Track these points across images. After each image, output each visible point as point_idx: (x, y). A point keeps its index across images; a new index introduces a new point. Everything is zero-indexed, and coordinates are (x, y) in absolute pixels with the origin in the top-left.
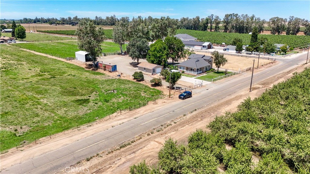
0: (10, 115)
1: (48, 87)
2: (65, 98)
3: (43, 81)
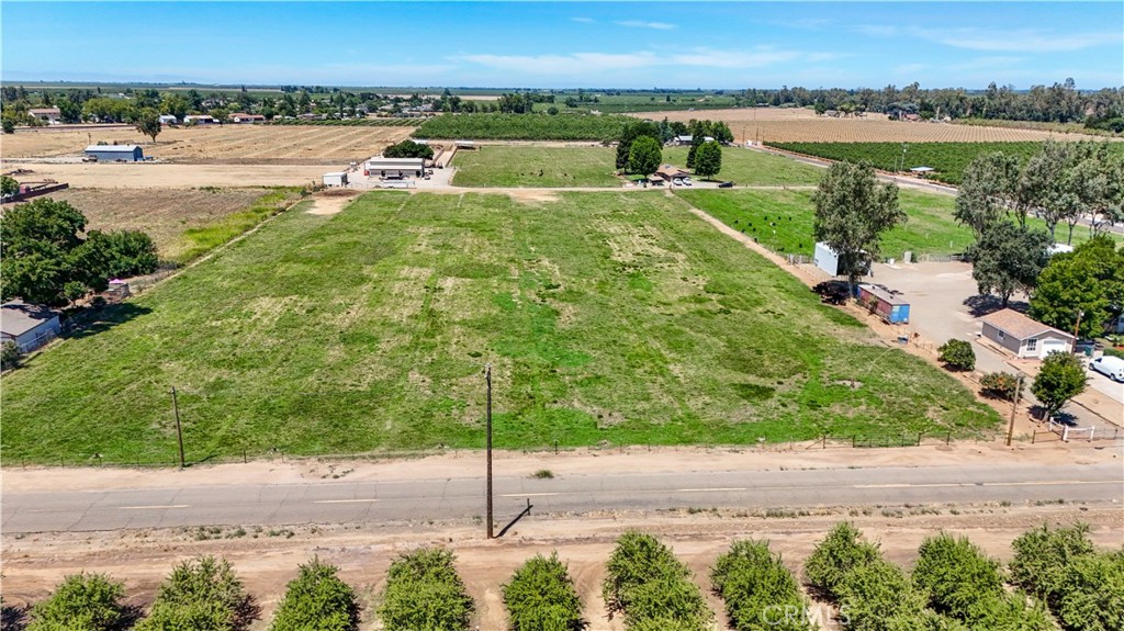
0: (603, 383)
1: (700, 335)
2: (721, 374)
3: (698, 317)
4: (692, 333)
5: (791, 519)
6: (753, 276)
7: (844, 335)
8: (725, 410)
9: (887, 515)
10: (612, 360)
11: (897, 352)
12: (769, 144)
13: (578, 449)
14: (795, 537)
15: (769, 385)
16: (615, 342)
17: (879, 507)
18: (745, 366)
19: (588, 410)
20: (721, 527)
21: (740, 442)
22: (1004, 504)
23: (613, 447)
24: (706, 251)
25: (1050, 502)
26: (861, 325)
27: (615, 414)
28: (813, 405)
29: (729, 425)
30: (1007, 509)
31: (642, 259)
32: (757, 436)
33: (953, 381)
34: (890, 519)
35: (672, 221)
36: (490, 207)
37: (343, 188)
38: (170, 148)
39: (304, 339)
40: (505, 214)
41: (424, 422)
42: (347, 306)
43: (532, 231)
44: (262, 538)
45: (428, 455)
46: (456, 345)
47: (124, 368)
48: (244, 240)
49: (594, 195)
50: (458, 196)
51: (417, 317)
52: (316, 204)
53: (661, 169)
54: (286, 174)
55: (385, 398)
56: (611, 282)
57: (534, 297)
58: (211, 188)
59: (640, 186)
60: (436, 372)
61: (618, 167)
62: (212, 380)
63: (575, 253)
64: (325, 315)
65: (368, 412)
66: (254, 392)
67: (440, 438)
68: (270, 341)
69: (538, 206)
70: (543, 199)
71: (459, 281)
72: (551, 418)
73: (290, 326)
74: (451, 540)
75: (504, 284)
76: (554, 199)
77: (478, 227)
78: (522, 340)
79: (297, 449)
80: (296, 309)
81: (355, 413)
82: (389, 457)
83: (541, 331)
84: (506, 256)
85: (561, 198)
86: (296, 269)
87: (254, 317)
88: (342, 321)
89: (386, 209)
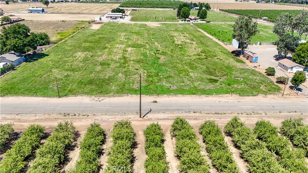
0: (171, 78)
1: (199, 65)
2: (204, 76)
3: (198, 60)
4: (197, 64)
5: (221, 115)
6: (215, 48)
7: (239, 65)
8: (205, 85)
9: (247, 114)
10: (174, 72)
11: (253, 70)
12: (221, 10)
13: (164, 95)
14: (222, 120)
15: (217, 79)
16: (175, 66)
17: (245, 112)
18: (211, 74)
19: (167, 85)
20: (202, 117)
21: (209, 94)
22: (280, 112)
23: (174, 95)
24: (202, 41)
25: (293, 112)
26: (244, 63)
27: (174, 86)
28: (229, 85)
29: (205, 90)
30: (280, 113)
31: (183, 43)
32: (213, 93)
33: (269, 78)
34: (248, 116)
35: (192, 32)
36: (141, 27)
37: (100, 21)
38: (52, 9)
39: (90, 64)
40: (145, 30)
41: (123, 87)
42: (102, 55)
43: (153, 35)
44: (81, 116)
45: (124, 96)
46: (132, 66)
47: (42, 71)
48: (73, 36)
49: (170, 24)
50: (132, 24)
51: (121, 59)
52: (93, 26)
53: (190, 17)
54: (84, 17)
55: (112, 80)
56: (174, 49)
57: (153, 53)
58: (64, 21)
59: (184, 22)
60: (126, 74)
61: (177, 16)
62: (66, 74)
63: (165, 41)
64: (96, 57)
65: (108, 84)
66: (77, 78)
67: (127, 92)
68: (81, 64)
69: (154, 27)
70: (156, 25)
71: (132, 49)
72: (157, 87)
73: (86, 60)
74: (130, 118)
75: (145, 50)
76: (159, 25)
77: (137, 33)
78: (149, 66)
79: (89, 93)
80: (88, 56)
81: (104, 84)
82: (114, 96)
83: (155, 63)
84: (145, 42)
85: (161, 25)
86: (87, 44)
87: (76, 58)
88: (100, 59)
89: (112, 28)
